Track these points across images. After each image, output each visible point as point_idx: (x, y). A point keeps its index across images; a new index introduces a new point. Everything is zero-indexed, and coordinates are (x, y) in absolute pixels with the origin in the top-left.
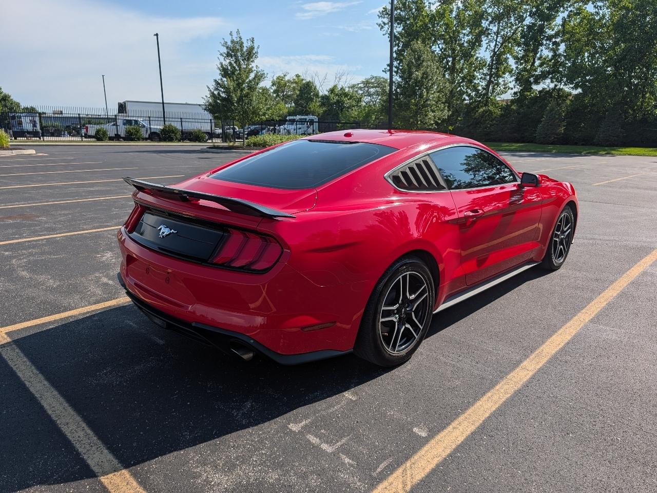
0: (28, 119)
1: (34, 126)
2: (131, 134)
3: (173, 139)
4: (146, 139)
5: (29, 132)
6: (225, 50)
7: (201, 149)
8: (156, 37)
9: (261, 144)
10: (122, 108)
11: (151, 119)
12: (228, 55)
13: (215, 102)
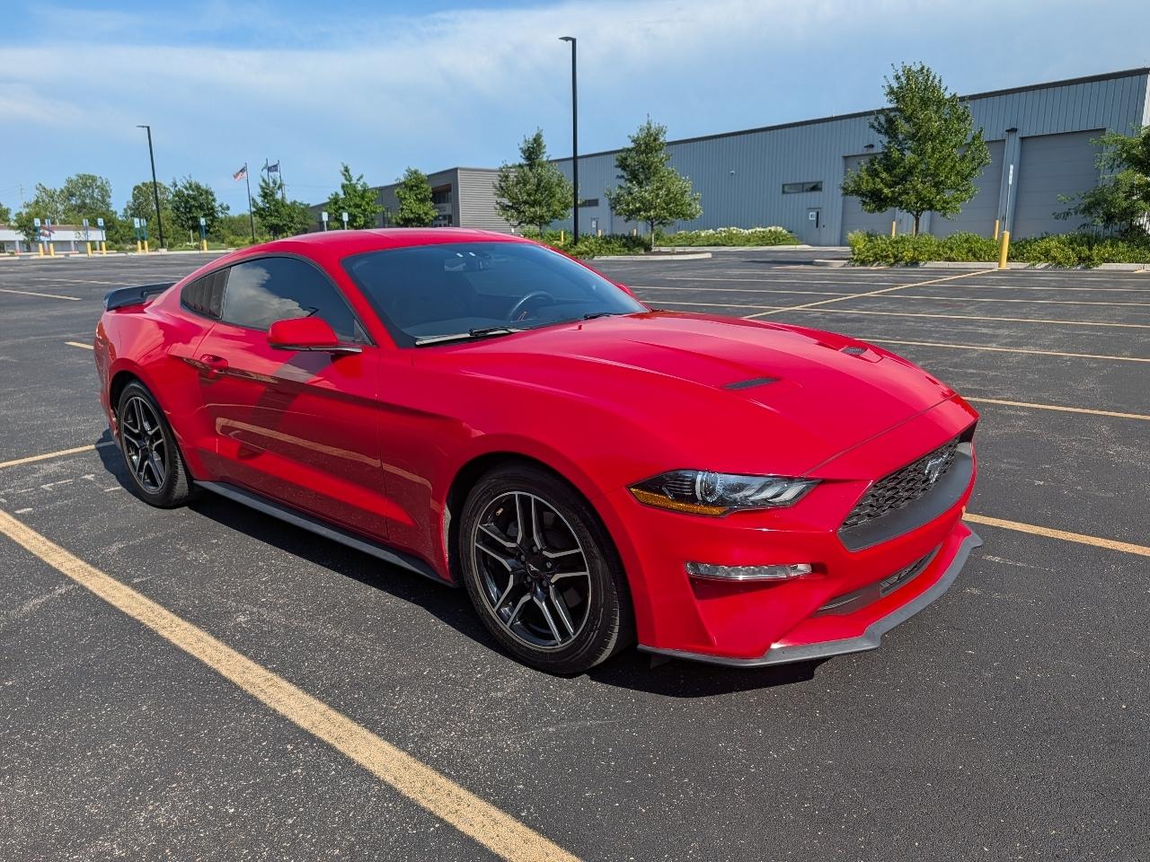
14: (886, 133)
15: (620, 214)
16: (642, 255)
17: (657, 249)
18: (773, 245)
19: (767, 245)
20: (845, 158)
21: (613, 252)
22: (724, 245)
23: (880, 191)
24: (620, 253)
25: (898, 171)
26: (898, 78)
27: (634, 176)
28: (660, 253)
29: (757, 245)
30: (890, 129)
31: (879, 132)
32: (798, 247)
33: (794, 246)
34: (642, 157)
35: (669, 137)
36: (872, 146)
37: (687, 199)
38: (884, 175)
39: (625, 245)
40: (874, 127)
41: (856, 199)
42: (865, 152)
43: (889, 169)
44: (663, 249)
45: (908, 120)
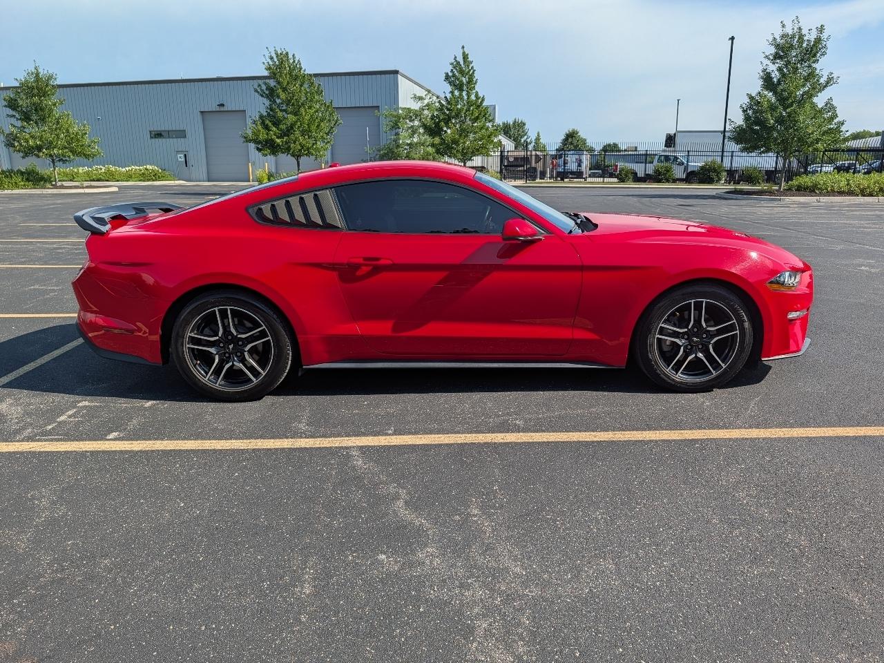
0: (574, 158)
1: (579, 165)
2: (660, 174)
3: (714, 181)
4: (681, 180)
5: (572, 173)
6: (772, 50)
7: (716, 194)
8: (731, 41)
9: (807, 187)
10: (670, 141)
11: (691, 153)
12: (777, 57)
13: (749, 126)
14: (267, 97)
15: (19, 151)
16: (48, 188)
17: (59, 184)
18: (154, 181)
19: (148, 180)
20: (202, 112)
21: (17, 186)
22: (107, 181)
23: (272, 140)
24: (24, 187)
25: (283, 127)
26: (272, 58)
27: (26, 117)
28: (62, 187)
29: (140, 181)
30: (271, 94)
31: (262, 96)
32: (176, 182)
33: (173, 182)
34: (36, 99)
35: (58, 82)
36: (222, 105)
37: (87, 141)
38: (274, 129)
39: (28, 180)
40: (258, 92)
41: (252, 146)
42: (218, 109)
43: (276, 124)
44: (65, 184)
45: (284, 90)
